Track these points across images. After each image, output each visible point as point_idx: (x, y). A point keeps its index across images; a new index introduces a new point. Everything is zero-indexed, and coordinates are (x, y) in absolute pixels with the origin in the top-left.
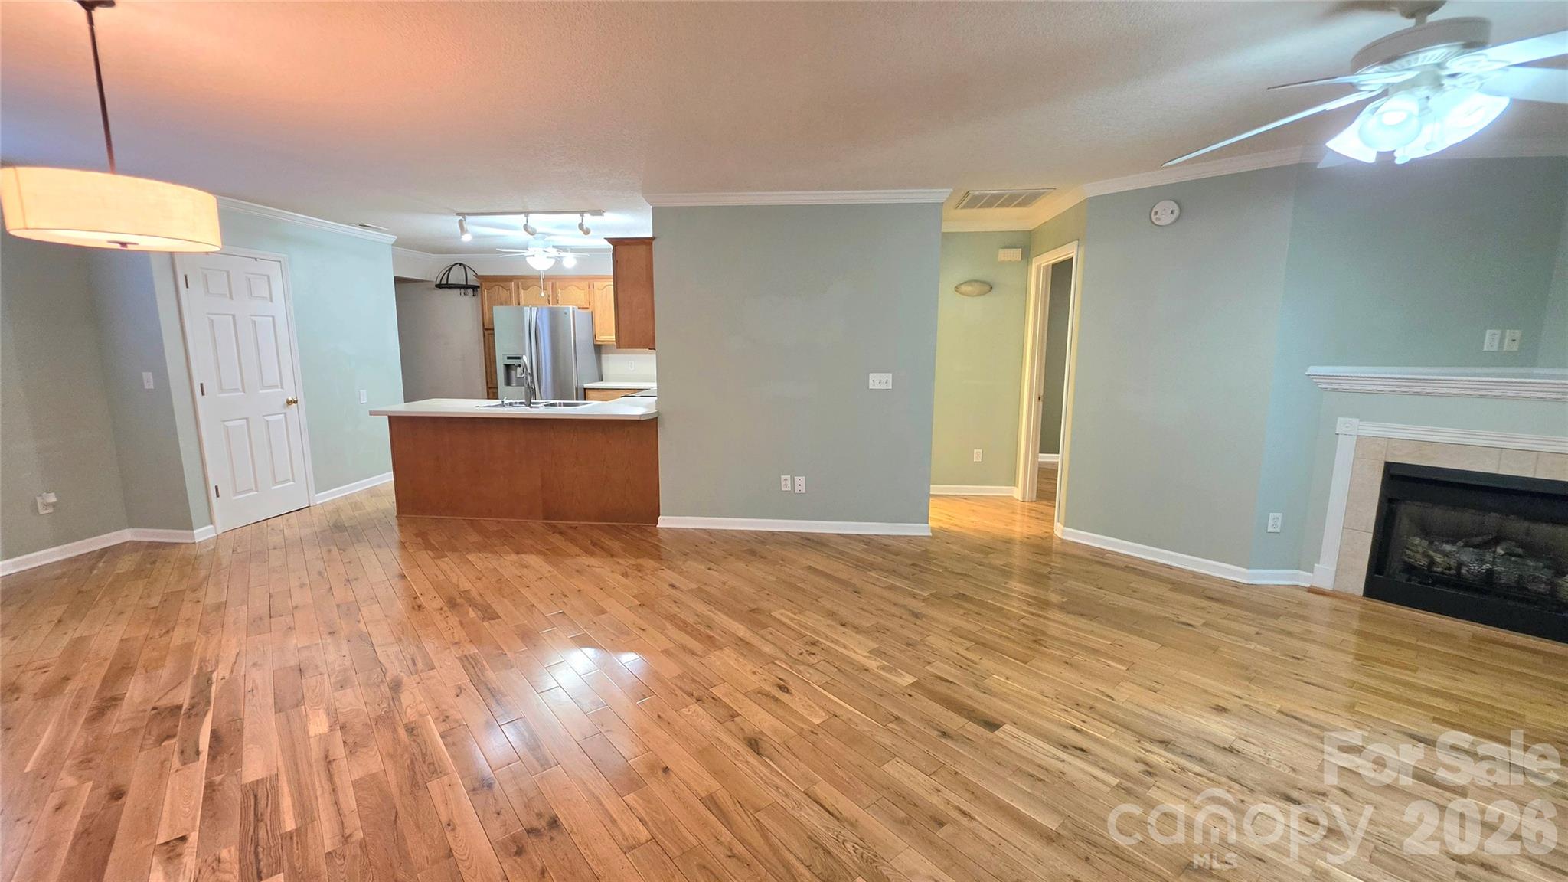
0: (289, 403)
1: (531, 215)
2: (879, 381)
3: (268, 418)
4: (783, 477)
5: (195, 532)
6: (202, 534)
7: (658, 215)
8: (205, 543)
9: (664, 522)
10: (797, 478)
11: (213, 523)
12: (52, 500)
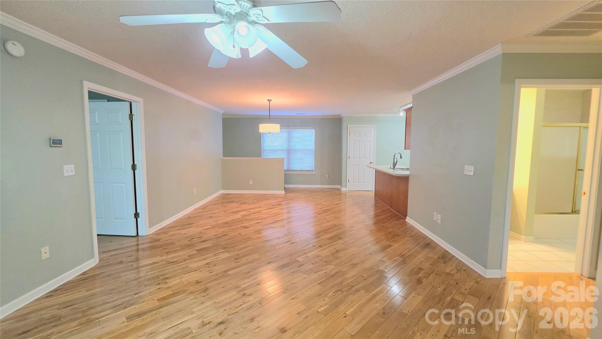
0: (371, 163)
2: (469, 170)
3: (364, 166)
4: (435, 213)
9: (408, 220)
10: (438, 215)
11: (346, 187)
12: (327, 176)
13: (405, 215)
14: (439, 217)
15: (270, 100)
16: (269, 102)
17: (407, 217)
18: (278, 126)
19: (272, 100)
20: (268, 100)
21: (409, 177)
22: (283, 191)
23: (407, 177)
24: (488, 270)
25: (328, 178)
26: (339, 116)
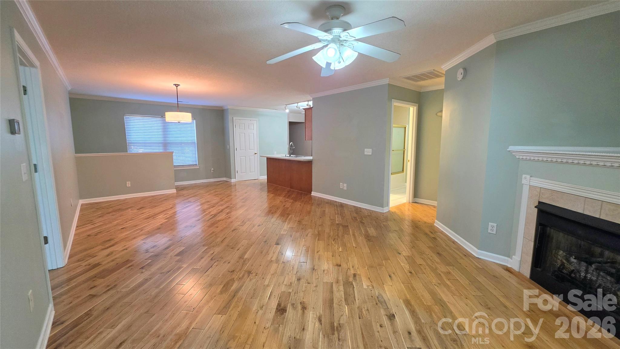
0: (255, 154)
1: (299, 103)
2: (368, 152)
3: (250, 157)
4: (341, 183)
5: (232, 180)
6: (233, 180)
7: (314, 100)
8: (233, 182)
9: (313, 194)
10: (344, 184)
11: (235, 178)
12: (213, 169)
13: (310, 191)
14: (345, 185)
15: (178, 85)
16: (177, 87)
17: (312, 192)
18: (189, 115)
19: (180, 85)
20: (175, 85)
21: (312, 161)
22: (174, 190)
23: (311, 161)
24: (384, 208)
25: (213, 171)
26: (221, 107)
